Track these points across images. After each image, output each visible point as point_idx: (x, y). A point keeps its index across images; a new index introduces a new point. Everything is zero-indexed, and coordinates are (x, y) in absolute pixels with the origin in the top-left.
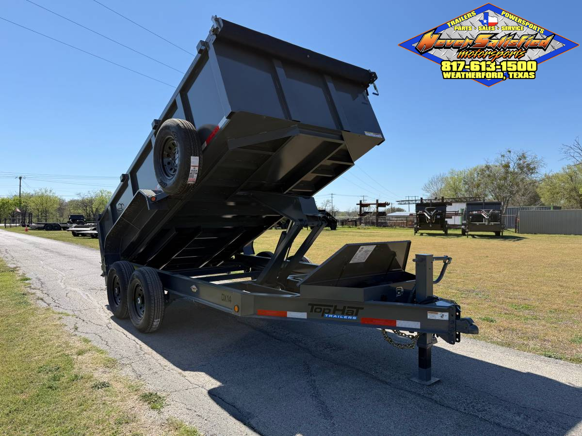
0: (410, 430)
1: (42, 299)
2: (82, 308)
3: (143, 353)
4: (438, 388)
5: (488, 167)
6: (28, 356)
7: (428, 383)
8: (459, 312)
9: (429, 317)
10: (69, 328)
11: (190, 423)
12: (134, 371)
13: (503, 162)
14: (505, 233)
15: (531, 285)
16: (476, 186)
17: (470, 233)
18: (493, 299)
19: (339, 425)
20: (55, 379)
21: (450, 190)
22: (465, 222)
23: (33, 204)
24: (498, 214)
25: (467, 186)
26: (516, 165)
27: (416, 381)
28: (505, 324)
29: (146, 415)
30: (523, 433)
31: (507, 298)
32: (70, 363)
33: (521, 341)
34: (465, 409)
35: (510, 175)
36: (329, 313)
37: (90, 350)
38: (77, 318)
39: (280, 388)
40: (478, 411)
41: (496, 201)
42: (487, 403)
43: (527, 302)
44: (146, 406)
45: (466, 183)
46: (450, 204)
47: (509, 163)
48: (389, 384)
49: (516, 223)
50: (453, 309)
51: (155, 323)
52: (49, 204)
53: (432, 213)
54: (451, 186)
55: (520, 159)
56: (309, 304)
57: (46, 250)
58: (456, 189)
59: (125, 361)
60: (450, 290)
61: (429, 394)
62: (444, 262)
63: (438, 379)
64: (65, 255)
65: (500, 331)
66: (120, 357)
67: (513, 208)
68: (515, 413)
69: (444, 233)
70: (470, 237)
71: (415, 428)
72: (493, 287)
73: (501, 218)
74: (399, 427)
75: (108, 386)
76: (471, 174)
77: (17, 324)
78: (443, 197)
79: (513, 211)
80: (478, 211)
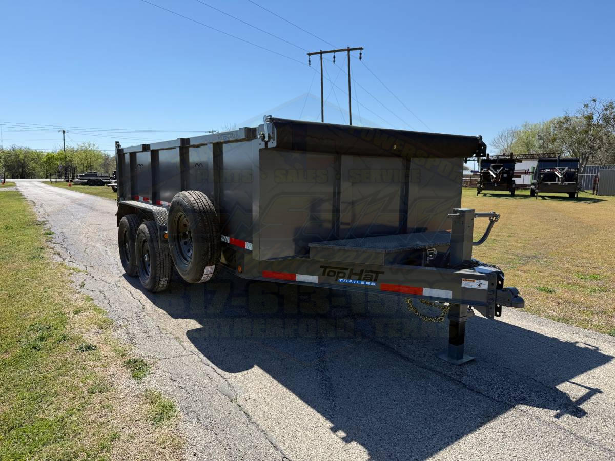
0: (426, 419)
1: (59, 254)
2: (96, 264)
3: (144, 314)
4: (469, 369)
5: (567, 119)
6: (26, 313)
7: (459, 362)
8: (502, 280)
9: (463, 286)
10: (76, 286)
11: (170, 396)
12: (128, 333)
13: (586, 113)
14: (581, 195)
15: (604, 252)
16: (551, 141)
17: (539, 194)
18: (556, 267)
19: (341, 408)
20: (42, 339)
21: (521, 145)
22: (535, 181)
23: (77, 159)
24: (574, 173)
25: (541, 142)
26: (601, 116)
27: (445, 359)
28: (566, 296)
29: (125, 383)
30: (568, 431)
31: (572, 265)
32: (63, 321)
33: (583, 316)
34: (499, 397)
35: (592, 128)
36: (343, 277)
37: (88, 309)
38: (87, 274)
39: (283, 359)
40: (515, 400)
41: (575, 158)
42: (528, 390)
43: (596, 271)
44: (128, 373)
45: (540, 138)
46: (520, 161)
47: (592, 114)
48: (411, 361)
49: (595, 183)
50: (493, 277)
51: (162, 283)
52: (94, 159)
53: (498, 171)
54: (523, 142)
55: (606, 109)
56: (321, 267)
57: (81, 205)
58: (528, 145)
59: (122, 323)
60: (506, 256)
61: (458, 375)
62: (490, 219)
63: (471, 358)
64: (97, 210)
65: (558, 303)
66: (118, 317)
67: (593, 167)
68: (561, 405)
69: (510, 193)
70: (540, 198)
71: (432, 417)
72: (558, 253)
73: (577, 177)
74: (413, 414)
75: (94, 350)
76: (547, 127)
77: (26, 279)
78: (512, 153)
79: (593, 170)
80: (551, 169)
